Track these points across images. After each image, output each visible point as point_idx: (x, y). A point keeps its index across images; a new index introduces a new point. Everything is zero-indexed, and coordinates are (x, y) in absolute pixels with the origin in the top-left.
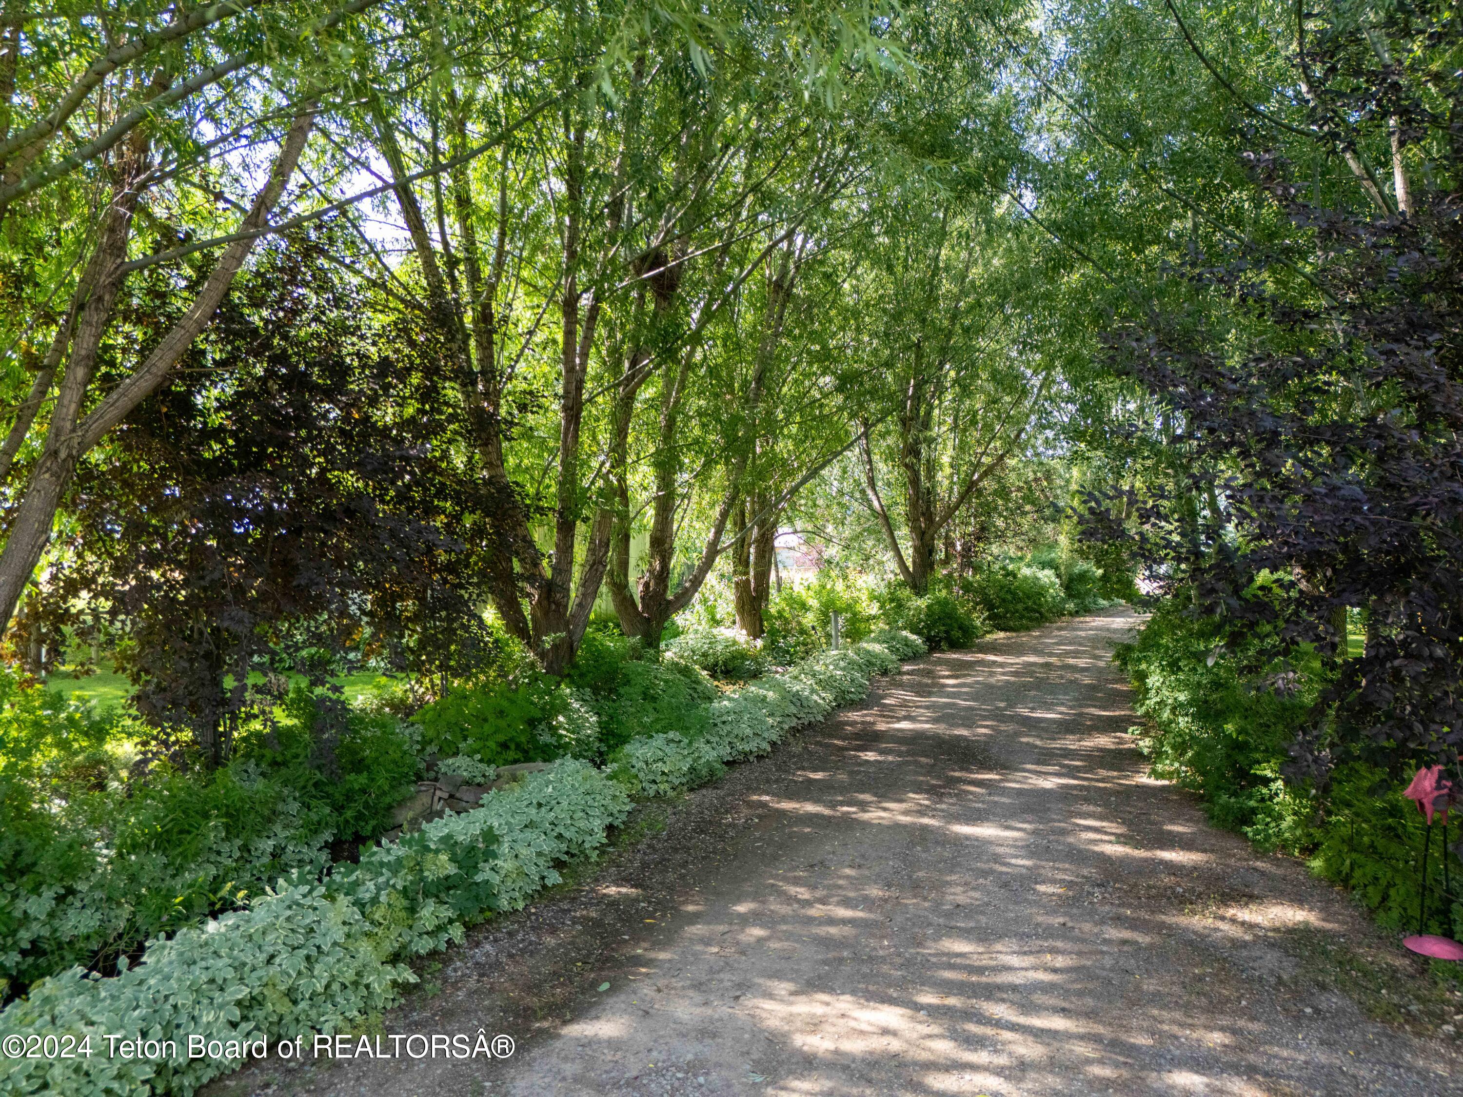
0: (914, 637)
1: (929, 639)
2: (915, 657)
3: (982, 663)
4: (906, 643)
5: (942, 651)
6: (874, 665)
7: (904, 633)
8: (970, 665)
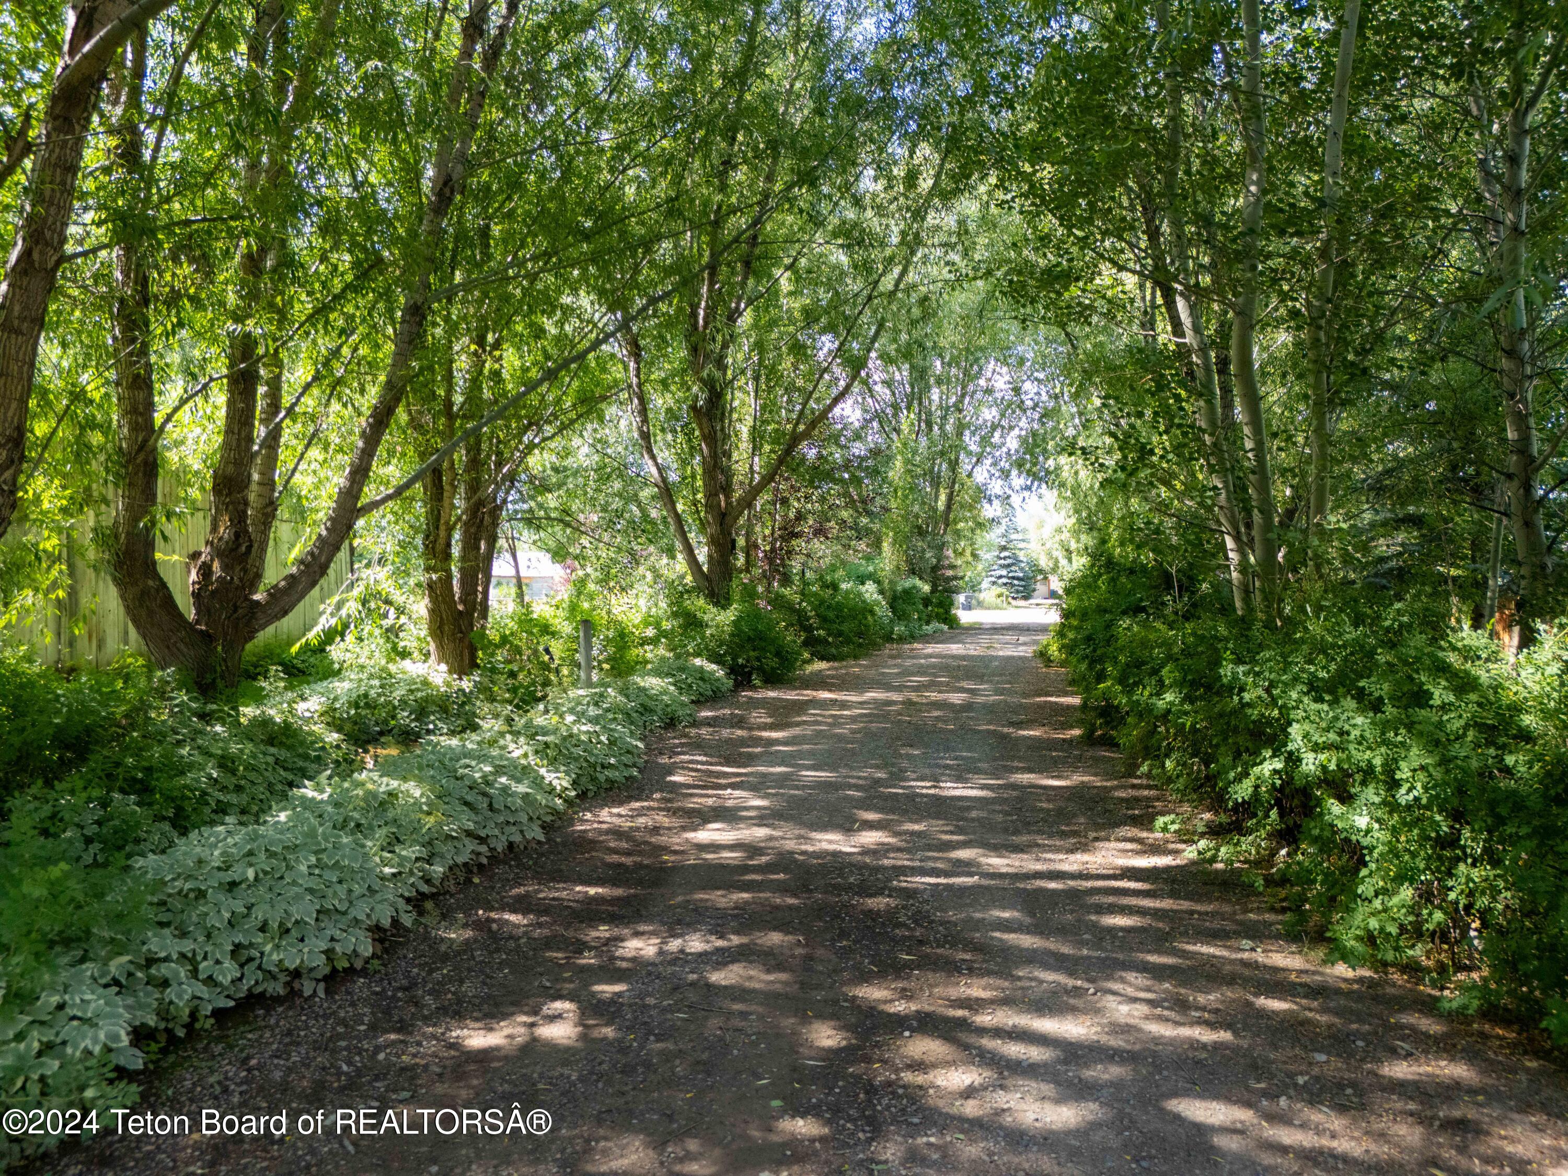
0: (714, 667)
1: (735, 671)
2: (714, 698)
3: (814, 703)
4: (702, 676)
5: (754, 688)
6: (651, 711)
7: (698, 662)
8: (801, 707)
